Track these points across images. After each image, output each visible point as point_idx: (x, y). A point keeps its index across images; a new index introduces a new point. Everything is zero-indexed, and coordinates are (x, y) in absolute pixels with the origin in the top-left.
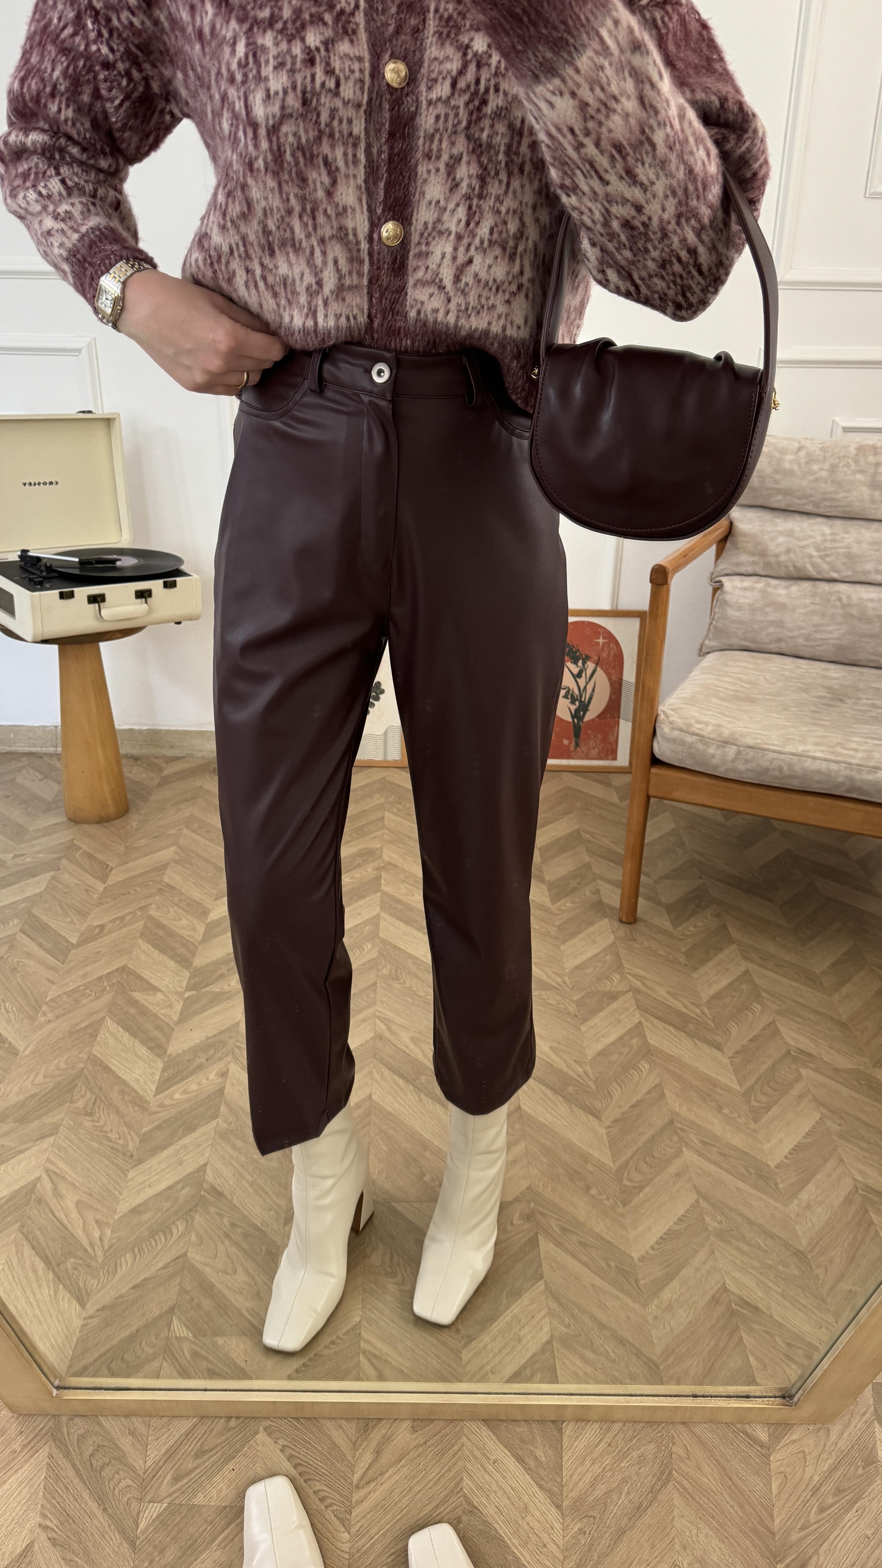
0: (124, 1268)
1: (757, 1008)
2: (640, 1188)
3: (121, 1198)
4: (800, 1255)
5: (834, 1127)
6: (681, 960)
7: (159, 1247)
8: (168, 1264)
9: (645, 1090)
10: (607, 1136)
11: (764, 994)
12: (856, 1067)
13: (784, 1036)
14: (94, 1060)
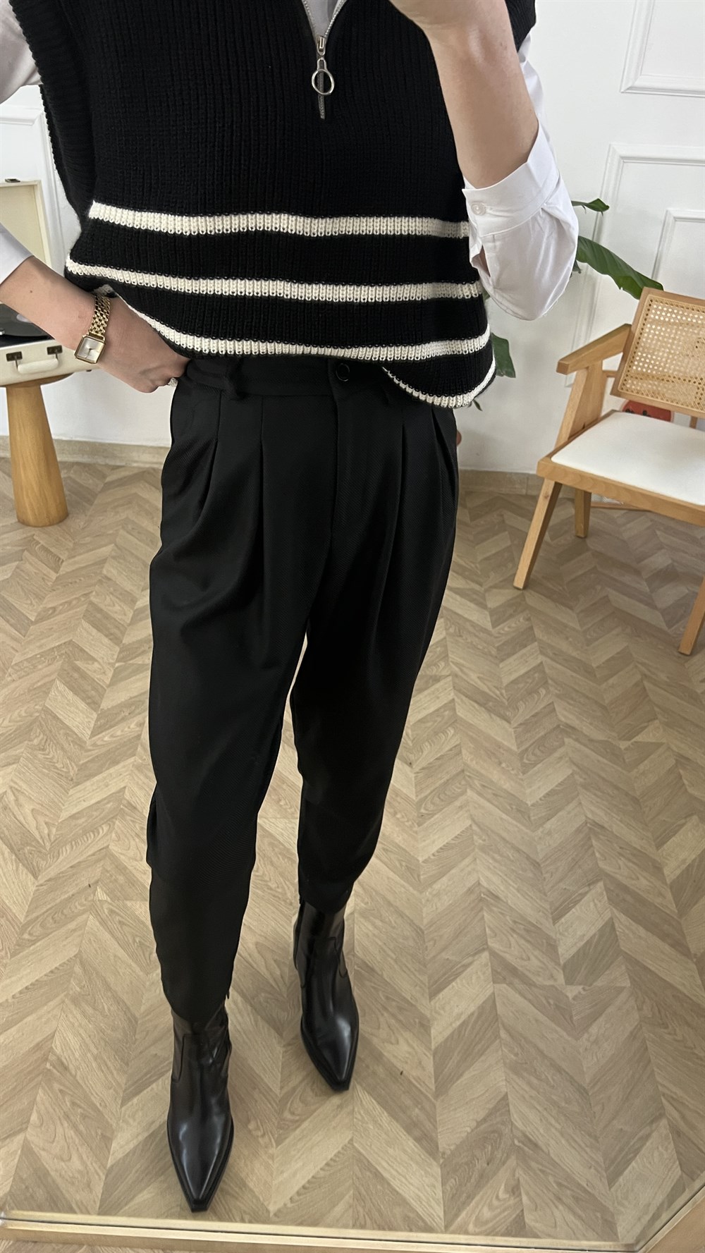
0: (64, 853)
1: (543, 692)
2: (433, 815)
3: (63, 808)
4: (536, 865)
5: (580, 780)
6: (493, 652)
7: (90, 842)
8: (96, 852)
9: (447, 749)
10: (415, 779)
11: (550, 682)
12: (606, 739)
13: (558, 714)
14: (46, 711)
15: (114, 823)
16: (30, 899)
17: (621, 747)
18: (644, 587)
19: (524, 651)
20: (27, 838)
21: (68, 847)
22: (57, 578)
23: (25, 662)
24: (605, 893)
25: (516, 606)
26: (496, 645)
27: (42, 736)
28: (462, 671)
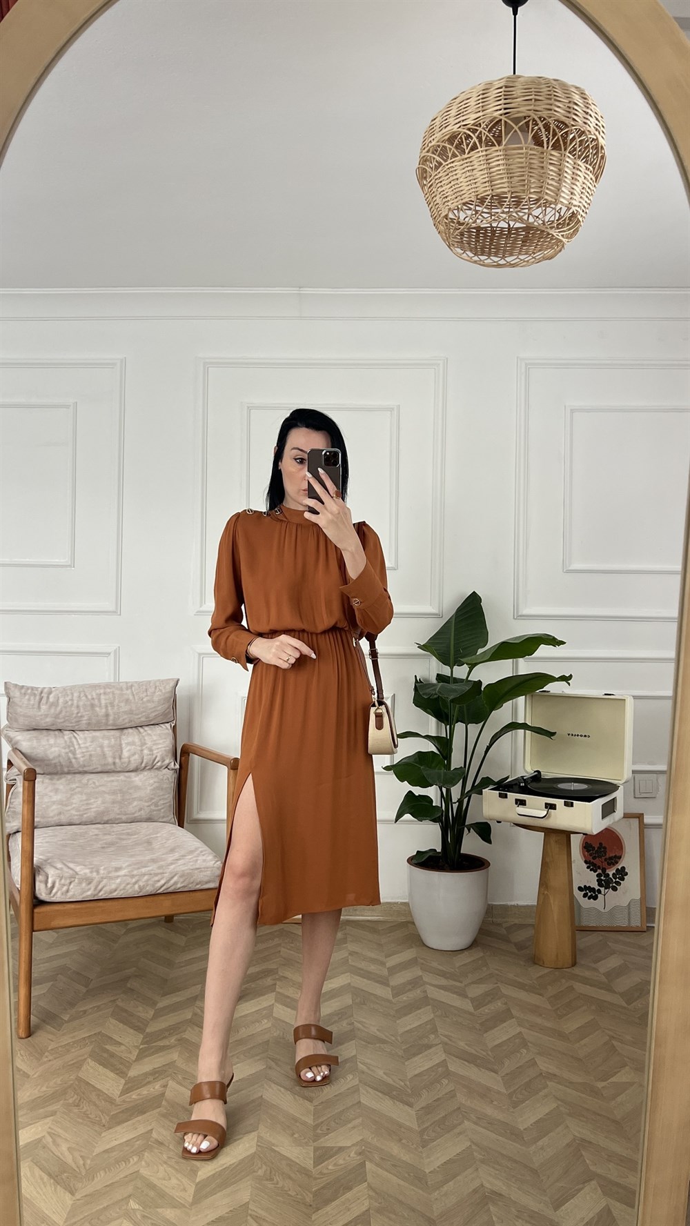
0: (99, 1177)
1: (524, 1051)
2: (433, 1140)
3: (96, 1146)
4: (532, 1170)
5: (564, 1110)
6: (478, 1027)
7: (122, 1168)
8: (127, 1176)
9: (442, 1094)
11: (530, 1044)
12: (584, 1081)
14: (79, 1079)
15: (143, 1155)
16: (68, 1210)
17: (600, 1087)
18: (604, 979)
19: (505, 1024)
20: (64, 1167)
21: (102, 1173)
22: (87, 991)
23: (60, 1049)
24: (599, 1188)
25: (492, 996)
26: (479, 1022)
27: (76, 1096)
28: (451, 1040)
